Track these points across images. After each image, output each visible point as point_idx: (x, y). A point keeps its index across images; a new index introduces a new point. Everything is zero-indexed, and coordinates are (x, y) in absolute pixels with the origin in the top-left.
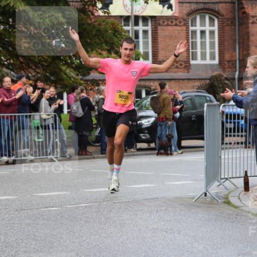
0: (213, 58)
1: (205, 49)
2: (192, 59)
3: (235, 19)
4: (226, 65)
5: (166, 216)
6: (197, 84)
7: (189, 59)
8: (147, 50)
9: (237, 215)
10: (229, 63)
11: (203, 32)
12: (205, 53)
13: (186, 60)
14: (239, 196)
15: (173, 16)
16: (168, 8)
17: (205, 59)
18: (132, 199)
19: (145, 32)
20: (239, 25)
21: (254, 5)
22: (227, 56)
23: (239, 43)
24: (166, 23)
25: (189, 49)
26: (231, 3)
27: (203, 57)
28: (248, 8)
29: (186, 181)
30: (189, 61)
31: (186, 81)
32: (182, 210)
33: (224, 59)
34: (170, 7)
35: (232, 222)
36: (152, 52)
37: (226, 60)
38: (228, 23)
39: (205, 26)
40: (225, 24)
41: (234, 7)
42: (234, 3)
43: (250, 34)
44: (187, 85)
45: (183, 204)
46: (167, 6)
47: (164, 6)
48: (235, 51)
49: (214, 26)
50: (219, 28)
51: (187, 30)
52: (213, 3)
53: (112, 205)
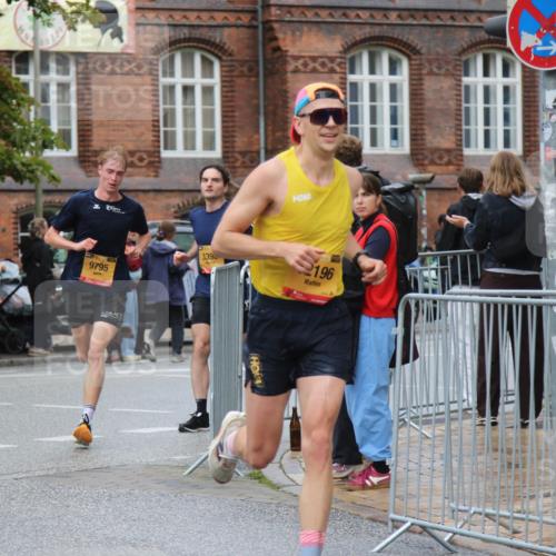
0: (209, 144)
1: (193, 125)
2: (166, 148)
3: (257, 62)
4: (237, 160)
5: (130, 508)
6: (176, 201)
7: (159, 147)
8: (66, 127)
9: (278, 505)
10: (244, 157)
11: (188, 90)
12: (193, 134)
13: (152, 149)
14: (280, 463)
15: (122, 53)
16: (113, 36)
17: (193, 148)
18: (54, 471)
19: (63, 87)
20: (265, 76)
21: (298, 33)
22: (240, 142)
23: (265, 114)
24: (108, 69)
25: (158, 126)
26: (249, 27)
27: (190, 143)
28: (284, 40)
29: (164, 425)
30: (159, 152)
31: (151, 195)
32: (163, 495)
33: (233, 147)
34: (118, 34)
35: (271, 521)
36: (79, 131)
37: (237, 149)
38: (242, 72)
39: (192, 76)
40: (235, 73)
41: (255, 37)
42: (256, 27)
43: (289, 95)
44: (155, 203)
45: (164, 482)
46: (110, 31)
47: (104, 32)
48: (258, 132)
49: (211, 75)
50: (223, 81)
51: (153, 85)
52: (210, 27)
53: (13, 484)
